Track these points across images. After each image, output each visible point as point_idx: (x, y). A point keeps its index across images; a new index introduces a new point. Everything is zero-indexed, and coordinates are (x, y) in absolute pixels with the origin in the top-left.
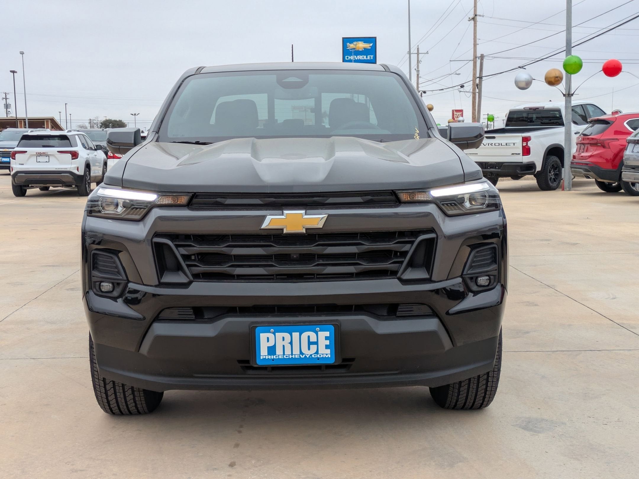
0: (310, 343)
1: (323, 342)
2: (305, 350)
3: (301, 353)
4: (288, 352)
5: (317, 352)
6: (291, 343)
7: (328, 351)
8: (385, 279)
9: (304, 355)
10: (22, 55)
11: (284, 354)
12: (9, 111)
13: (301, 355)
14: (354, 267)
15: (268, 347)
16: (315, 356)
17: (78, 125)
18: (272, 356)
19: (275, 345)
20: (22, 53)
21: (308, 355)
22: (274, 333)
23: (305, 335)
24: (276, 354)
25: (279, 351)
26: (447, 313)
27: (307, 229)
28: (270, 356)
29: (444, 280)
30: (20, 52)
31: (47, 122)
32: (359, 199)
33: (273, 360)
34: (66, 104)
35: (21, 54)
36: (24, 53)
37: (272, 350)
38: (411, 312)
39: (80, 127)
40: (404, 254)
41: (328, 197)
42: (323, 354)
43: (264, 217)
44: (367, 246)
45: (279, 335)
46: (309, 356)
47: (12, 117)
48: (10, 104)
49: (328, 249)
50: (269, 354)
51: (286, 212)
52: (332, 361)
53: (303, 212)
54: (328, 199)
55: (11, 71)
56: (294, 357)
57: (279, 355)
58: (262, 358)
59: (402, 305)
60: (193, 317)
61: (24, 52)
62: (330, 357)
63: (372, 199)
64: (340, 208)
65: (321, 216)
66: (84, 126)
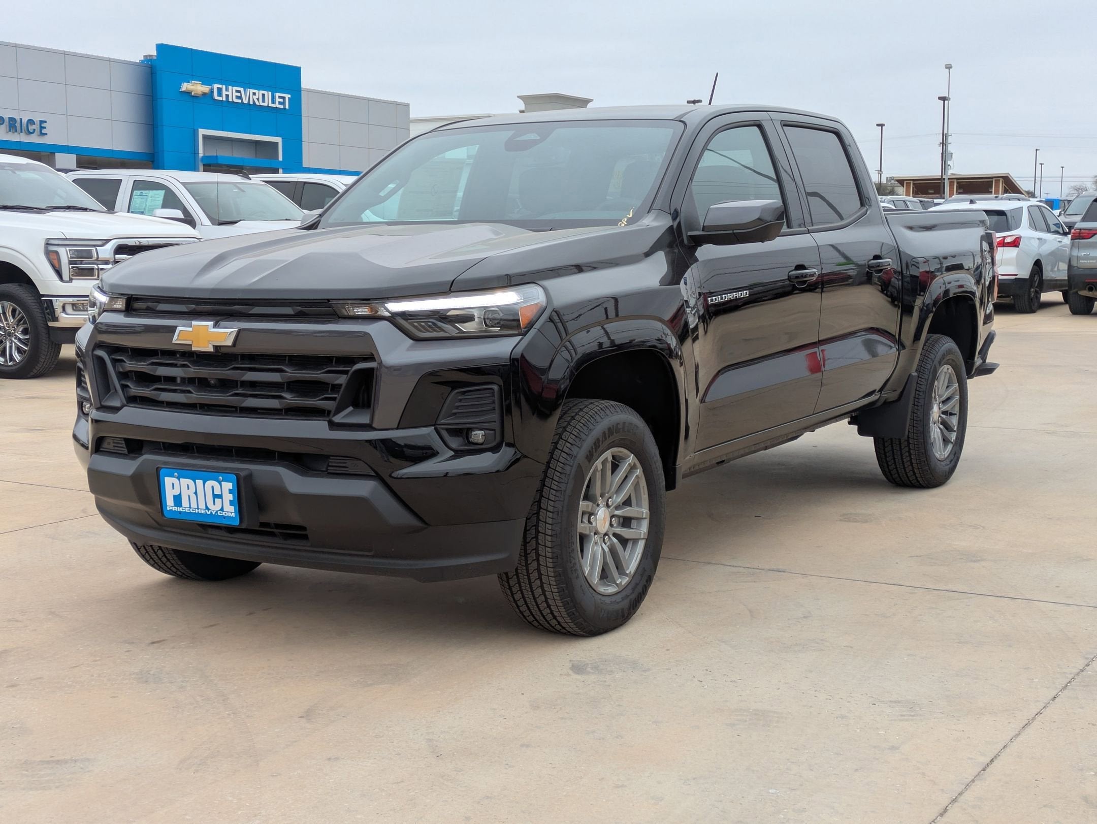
0: (215, 496)
1: (228, 497)
2: (210, 505)
3: (207, 508)
4: (194, 505)
5: (222, 509)
6: (196, 493)
7: (232, 509)
8: (315, 420)
9: (210, 511)
10: (949, 70)
11: (190, 507)
12: (949, 165)
13: (207, 511)
14: (279, 401)
15: (174, 496)
16: (220, 513)
17: (1072, 185)
18: (179, 508)
19: (180, 494)
20: (949, 67)
21: (214, 511)
22: (178, 478)
23: (210, 483)
24: (182, 507)
25: (185, 503)
26: (390, 476)
27: (216, 347)
28: (176, 508)
29: (392, 429)
30: (946, 65)
31: (997, 182)
32: (289, 311)
33: (180, 513)
34: (1037, 150)
35: (946, 68)
36: (951, 67)
37: (178, 499)
38: (346, 469)
39: (1076, 190)
40: (336, 388)
41: (254, 305)
42: (228, 512)
43: (172, 330)
44: (291, 373)
45: (185, 481)
46: (215, 513)
47: (952, 174)
48: (952, 153)
49: (247, 374)
50: (176, 505)
51: (194, 323)
52: (237, 523)
53: (211, 324)
54: (253, 308)
55: (940, 98)
56: (200, 512)
57: (185, 507)
58: (168, 509)
59: (331, 458)
60: (125, 451)
61: (953, 66)
62: (234, 516)
63: (301, 311)
64: (261, 321)
65: (229, 330)
66: (1082, 187)
